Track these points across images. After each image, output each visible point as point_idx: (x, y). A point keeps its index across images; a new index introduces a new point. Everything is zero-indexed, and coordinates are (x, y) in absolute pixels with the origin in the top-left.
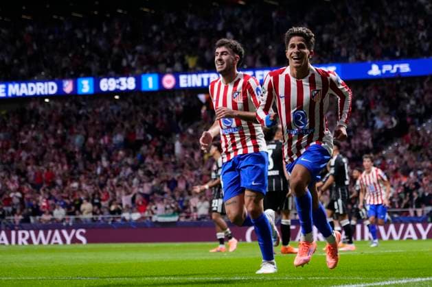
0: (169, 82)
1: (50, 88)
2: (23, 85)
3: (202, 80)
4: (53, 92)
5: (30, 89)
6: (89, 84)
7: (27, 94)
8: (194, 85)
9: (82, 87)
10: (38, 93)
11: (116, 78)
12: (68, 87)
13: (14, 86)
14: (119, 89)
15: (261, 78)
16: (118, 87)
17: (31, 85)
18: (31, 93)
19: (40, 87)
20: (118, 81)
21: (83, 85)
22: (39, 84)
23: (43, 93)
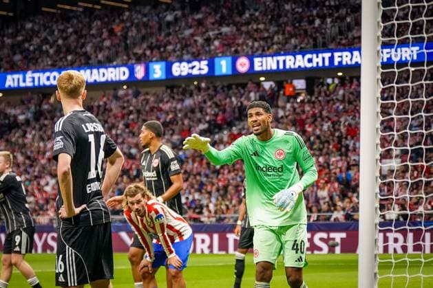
0: (243, 65)
1: (122, 73)
2: (95, 71)
3: (278, 62)
4: (124, 78)
5: (101, 75)
6: (161, 69)
7: (98, 80)
8: (269, 68)
9: (154, 73)
10: (109, 80)
11: (189, 62)
12: (140, 72)
13: (85, 71)
14: (191, 74)
15: (340, 59)
16: (190, 71)
17: (102, 70)
18: (103, 79)
19: (112, 72)
20: (190, 65)
21: (154, 70)
22: (110, 70)
23: (114, 79)
